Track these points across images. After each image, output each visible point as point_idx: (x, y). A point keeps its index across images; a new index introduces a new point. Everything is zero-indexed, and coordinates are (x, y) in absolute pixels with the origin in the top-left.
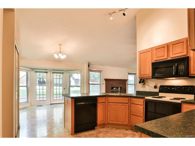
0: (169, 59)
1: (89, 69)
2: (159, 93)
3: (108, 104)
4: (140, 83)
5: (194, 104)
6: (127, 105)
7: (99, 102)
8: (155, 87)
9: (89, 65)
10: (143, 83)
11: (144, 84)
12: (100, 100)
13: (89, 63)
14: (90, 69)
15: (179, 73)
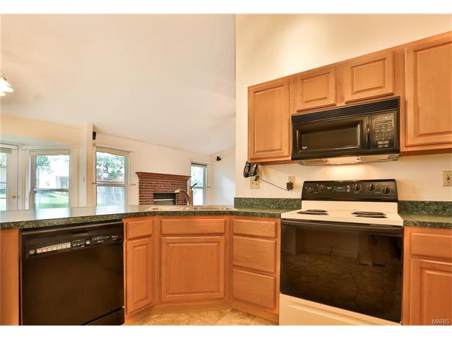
0: (341, 104)
1: (94, 145)
2: (303, 201)
3: (160, 239)
4: (246, 175)
5: (449, 228)
6: (221, 238)
7: (130, 236)
8: (290, 186)
9: (94, 134)
10: (254, 177)
11: (256, 180)
12: (133, 229)
13: (94, 127)
14: (97, 145)
15: (377, 141)
